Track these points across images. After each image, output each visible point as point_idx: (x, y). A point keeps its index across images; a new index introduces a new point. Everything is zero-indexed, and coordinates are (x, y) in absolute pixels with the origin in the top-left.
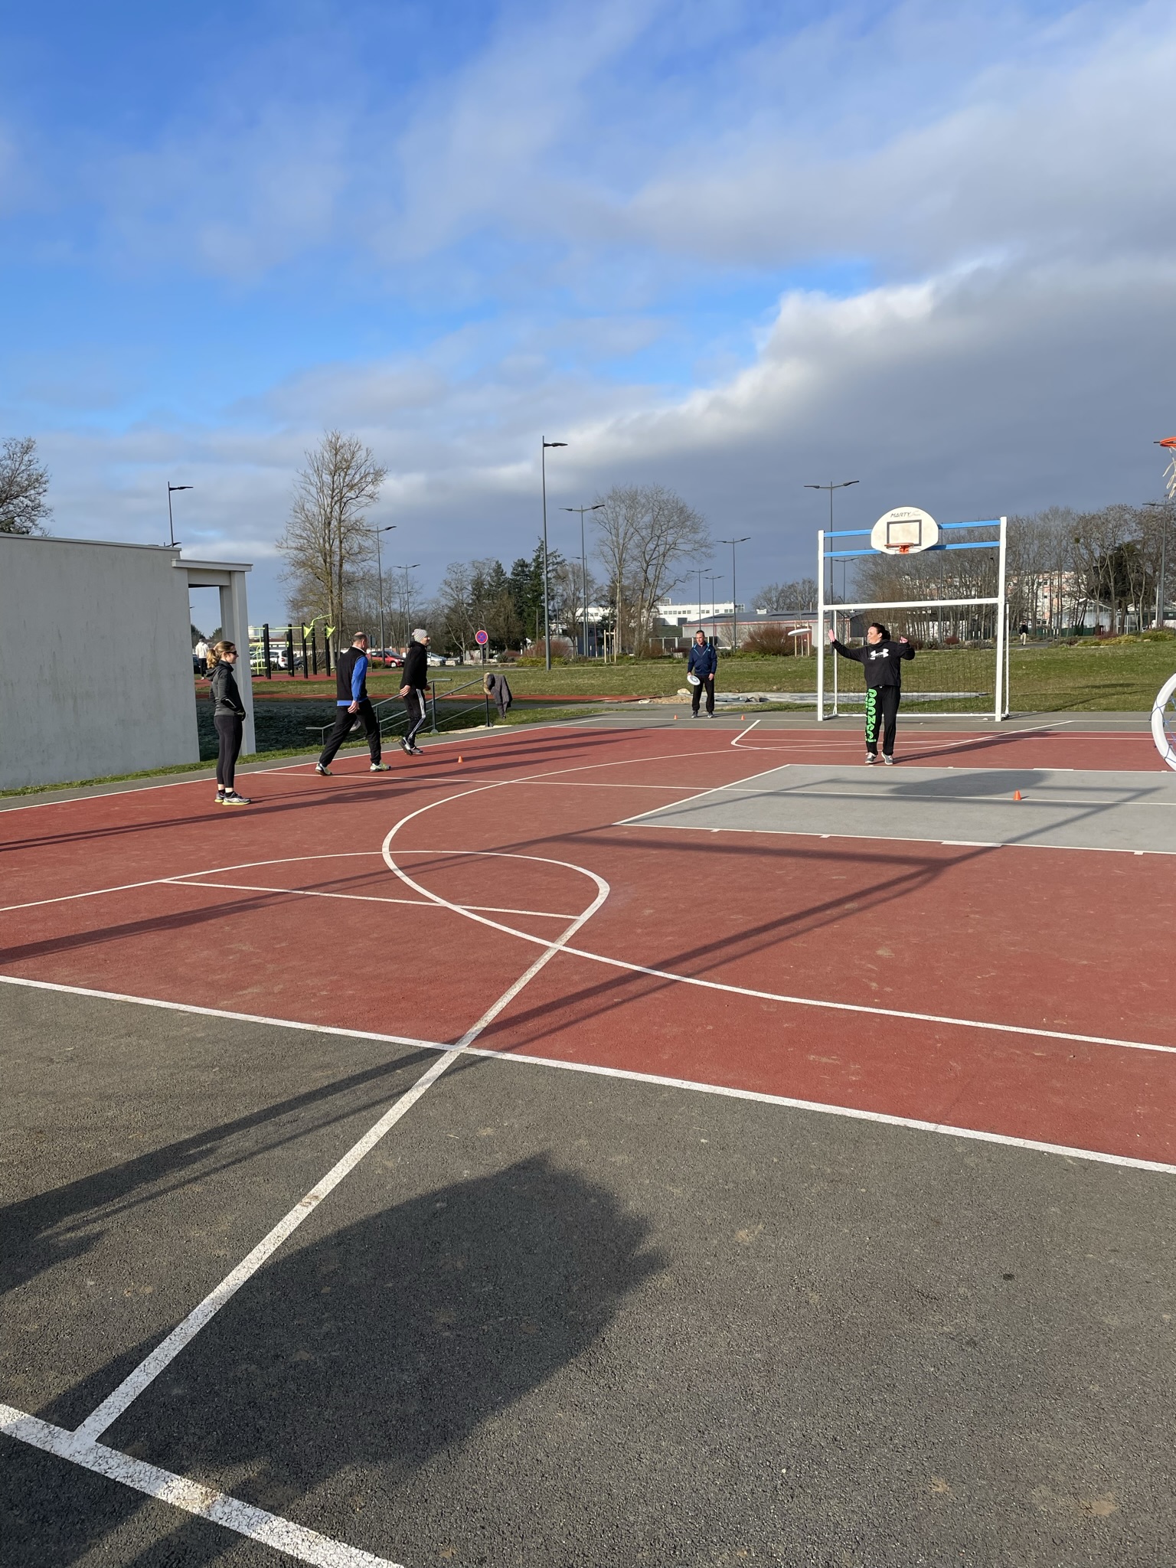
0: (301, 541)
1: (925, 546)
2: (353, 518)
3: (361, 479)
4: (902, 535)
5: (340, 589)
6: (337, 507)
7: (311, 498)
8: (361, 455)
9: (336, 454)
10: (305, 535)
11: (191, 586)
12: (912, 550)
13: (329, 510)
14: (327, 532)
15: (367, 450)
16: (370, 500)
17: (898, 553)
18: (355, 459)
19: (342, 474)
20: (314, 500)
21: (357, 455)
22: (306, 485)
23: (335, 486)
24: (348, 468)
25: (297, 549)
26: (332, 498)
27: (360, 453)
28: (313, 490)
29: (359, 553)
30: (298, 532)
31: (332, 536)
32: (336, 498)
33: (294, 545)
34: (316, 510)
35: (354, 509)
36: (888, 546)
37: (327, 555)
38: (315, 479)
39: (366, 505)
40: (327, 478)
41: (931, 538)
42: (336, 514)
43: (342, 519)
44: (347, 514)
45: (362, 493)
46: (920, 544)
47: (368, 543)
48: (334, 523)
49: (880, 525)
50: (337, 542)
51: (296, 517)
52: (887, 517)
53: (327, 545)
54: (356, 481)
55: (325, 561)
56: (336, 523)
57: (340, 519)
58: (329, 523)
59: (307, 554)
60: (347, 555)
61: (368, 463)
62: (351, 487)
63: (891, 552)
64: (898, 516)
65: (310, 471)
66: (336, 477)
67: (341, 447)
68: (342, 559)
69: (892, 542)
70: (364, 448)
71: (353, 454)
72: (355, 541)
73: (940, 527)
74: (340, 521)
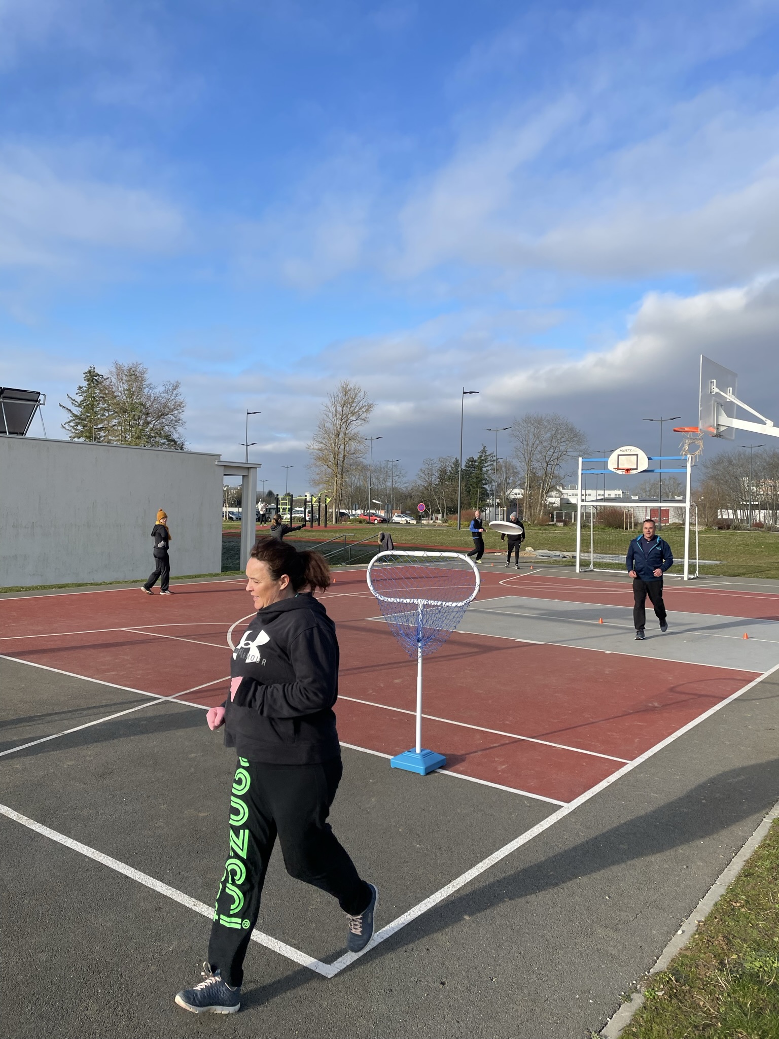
0: (322, 445)
1: (640, 469)
2: (353, 432)
3: (360, 409)
4: (625, 463)
5: (342, 474)
6: (344, 425)
7: (329, 420)
8: (362, 394)
9: (345, 395)
10: (324, 442)
11: (225, 475)
12: (632, 472)
13: (339, 427)
14: (337, 440)
15: (365, 392)
16: (364, 422)
17: (624, 473)
18: (357, 397)
19: (349, 406)
20: (331, 421)
21: (358, 395)
22: (327, 412)
23: (344, 413)
24: (353, 402)
25: (319, 449)
26: (341, 421)
27: (360, 393)
28: (331, 415)
29: (354, 453)
30: (320, 440)
31: (340, 443)
32: (344, 421)
33: (317, 447)
34: (331, 427)
35: (354, 427)
36: (618, 469)
37: (336, 454)
38: (333, 409)
39: (361, 425)
40: (339, 409)
41: (644, 464)
42: (343, 430)
43: (347, 432)
44: (349, 430)
45: (360, 418)
46: (637, 469)
47: (361, 447)
48: (342, 435)
49: (614, 456)
50: (342, 447)
51: (320, 431)
52: (618, 452)
53: (336, 448)
54: (356, 411)
55: (334, 458)
56: (343, 435)
57: (345, 433)
58: (339, 435)
59: (324, 453)
60: (347, 454)
61: (364, 400)
62: (353, 413)
63: (620, 472)
64: (624, 451)
65: (329, 404)
66: (345, 408)
67: (349, 390)
68: (344, 456)
69: (620, 467)
70: (362, 390)
71: (356, 394)
72: (353, 445)
73: (649, 459)
74: (345, 434)
